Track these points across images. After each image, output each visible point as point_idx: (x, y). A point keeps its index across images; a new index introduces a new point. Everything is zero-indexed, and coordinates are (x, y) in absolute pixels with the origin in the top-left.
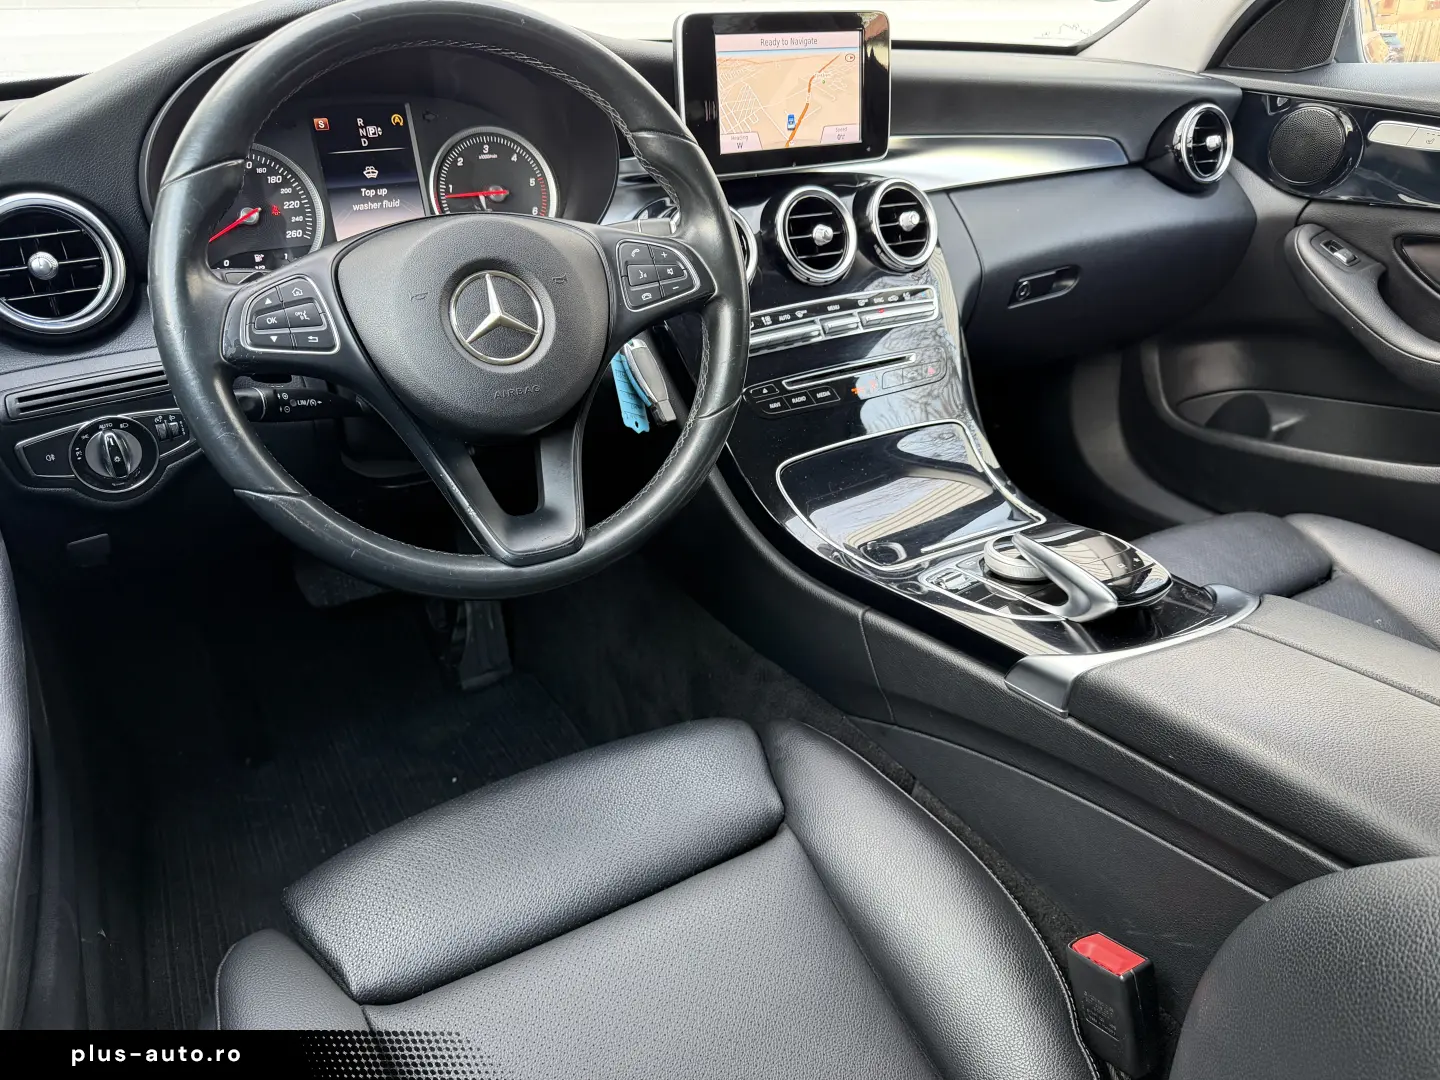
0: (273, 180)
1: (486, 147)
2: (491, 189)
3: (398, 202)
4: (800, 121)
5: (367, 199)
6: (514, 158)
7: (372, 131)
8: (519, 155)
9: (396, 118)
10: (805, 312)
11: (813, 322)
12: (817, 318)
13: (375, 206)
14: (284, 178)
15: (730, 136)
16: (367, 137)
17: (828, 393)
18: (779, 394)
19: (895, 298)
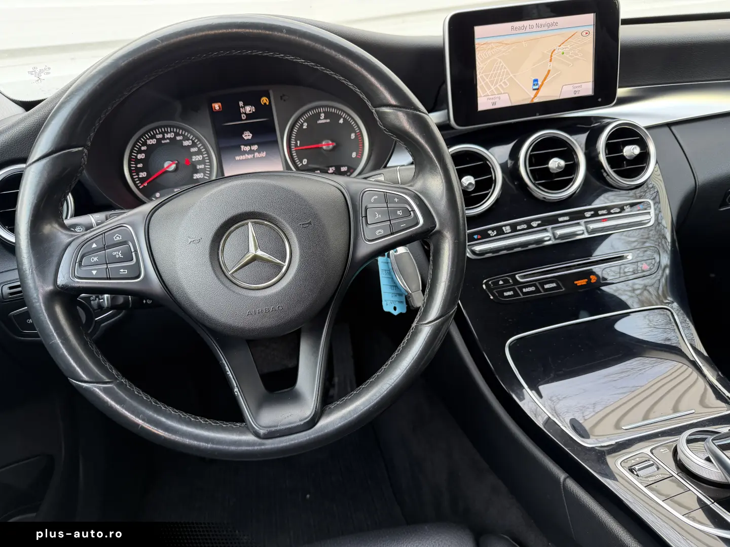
0: (186, 143)
1: (323, 115)
2: (324, 143)
3: (265, 153)
4: (543, 83)
5: (245, 152)
6: (341, 121)
7: (249, 109)
8: (345, 119)
9: (264, 100)
10: (540, 222)
11: (545, 230)
12: (549, 227)
13: (250, 156)
14: (193, 142)
15: (486, 98)
16: (245, 113)
17: (554, 285)
18: (512, 285)
19: (617, 210)
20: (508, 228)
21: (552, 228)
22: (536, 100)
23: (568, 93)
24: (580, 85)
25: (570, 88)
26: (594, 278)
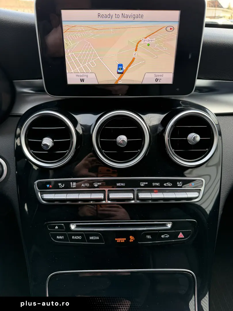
4: (127, 68)
12: (107, 190)
17: (97, 238)
18: (65, 231)
19: (169, 184)
20: (74, 184)
21: (109, 190)
22: (120, 82)
23: (149, 80)
24: (160, 74)
25: (152, 75)
26: (132, 238)
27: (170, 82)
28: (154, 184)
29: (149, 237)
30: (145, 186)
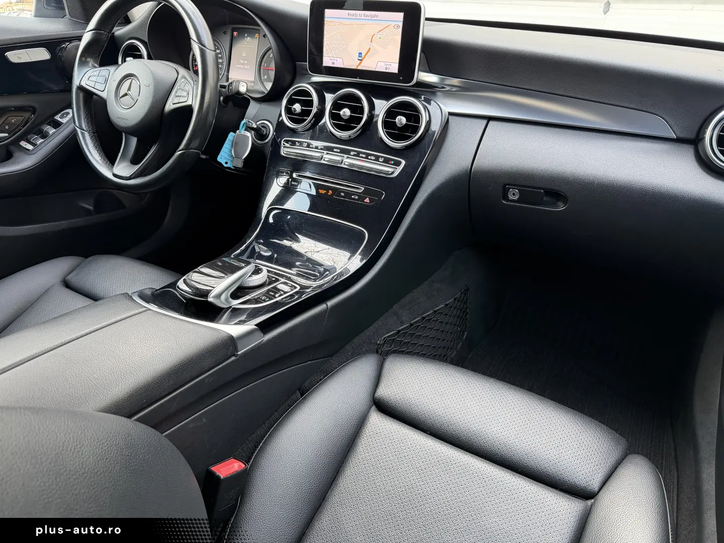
4: (365, 56)
15: (328, 58)
19: (373, 158)
20: (306, 144)
21: (327, 153)
22: (360, 68)
23: (381, 68)
24: (389, 64)
25: (383, 65)
26: (330, 192)
27: (396, 71)
28: (361, 155)
29: (343, 194)
30: (354, 155)
